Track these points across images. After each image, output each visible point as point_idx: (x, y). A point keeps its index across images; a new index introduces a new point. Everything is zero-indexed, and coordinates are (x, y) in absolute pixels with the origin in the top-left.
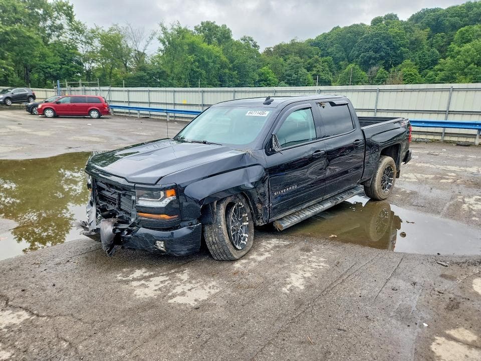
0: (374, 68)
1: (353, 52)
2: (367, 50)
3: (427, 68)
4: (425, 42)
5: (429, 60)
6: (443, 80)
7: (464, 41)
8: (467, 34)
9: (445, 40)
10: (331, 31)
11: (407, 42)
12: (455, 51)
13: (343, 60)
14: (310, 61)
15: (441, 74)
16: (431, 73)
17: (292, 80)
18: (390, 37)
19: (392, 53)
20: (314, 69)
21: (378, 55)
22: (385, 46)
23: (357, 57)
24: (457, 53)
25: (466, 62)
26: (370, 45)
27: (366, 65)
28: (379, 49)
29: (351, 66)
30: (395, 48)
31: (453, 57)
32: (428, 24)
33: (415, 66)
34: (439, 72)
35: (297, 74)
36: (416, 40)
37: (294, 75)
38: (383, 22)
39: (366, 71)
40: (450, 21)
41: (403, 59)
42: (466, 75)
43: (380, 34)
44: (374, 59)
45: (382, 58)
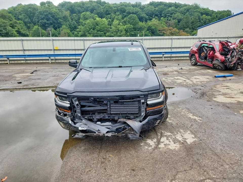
0: (49, 29)
1: (35, 19)
2: (42, 19)
3: (73, 30)
4: (69, 18)
5: (73, 26)
6: (82, 36)
7: (85, 19)
8: (85, 16)
9: (77, 17)
10: (17, 6)
11: (61, 16)
12: (83, 23)
13: (30, 23)
14: (11, 22)
15: (80, 33)
16: (76, 33)
17: (3, 34)
18: (53, 13)
19: (55, 21)
20: (16, 27)
21: (49, 22)
22: (51, 18)
23: (38, 22)
24: (84, 24)
25: (89, 28)
26: (44, 16)
27: (44, 26)
28: (49, 19)
29: (36, 27)
30: (56, 19)
31: (83, 26)
32: (68, 9)
33: (68, 29)
34: (79, 32)
35: (6, 30)
36: (65, 16)
37: (4, 31)
38: (46, 5)
39: (45, 30)
40: (77, 9)
41: (61, 25)
42: (90, 34)
43: (48, 11)
44: (48, 24)
45: (51, 24)
